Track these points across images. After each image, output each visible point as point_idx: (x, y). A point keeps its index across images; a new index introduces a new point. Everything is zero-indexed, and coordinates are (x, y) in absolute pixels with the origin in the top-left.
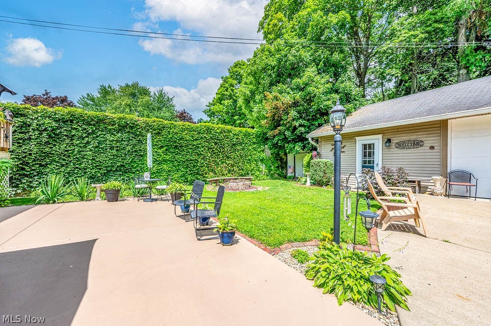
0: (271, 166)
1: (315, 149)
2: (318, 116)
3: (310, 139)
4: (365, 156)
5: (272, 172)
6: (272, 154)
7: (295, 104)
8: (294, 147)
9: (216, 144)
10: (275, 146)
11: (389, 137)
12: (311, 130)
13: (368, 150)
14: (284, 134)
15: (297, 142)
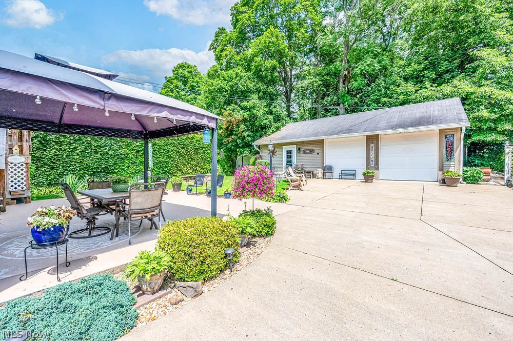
0: (225, 166)
1: (258, 153)
2: (260, 129)
3: (255, 146)
4: (288, 158)
6: (225, 156)
7: (244, 120)
8: (243, 151)
9: (182, 148)
10: (229, 150)
11: (299, 147)
12: (255, 139)
13: (289, 154)
14: (236, 141)
15: (246, 147)
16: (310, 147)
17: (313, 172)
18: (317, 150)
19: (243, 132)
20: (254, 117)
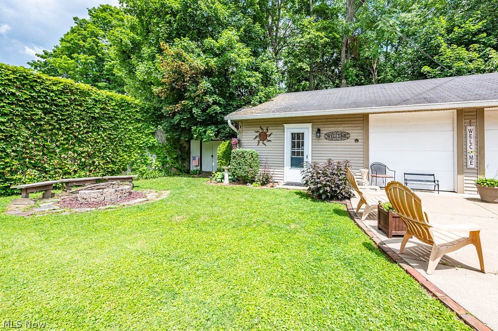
0: (166, 157)
3: (229, 122)
4: (293, 146)
5: (168, 166)
6: (167, 139)
7: (208, 73)
8: (205, 132)
10: (175, 128)
11: (319, 127)
12: (227, 111)
14: (191, 112)
15: (209, 125)
16: (340, 129)
18: (355, 133)
19: (205, 94)
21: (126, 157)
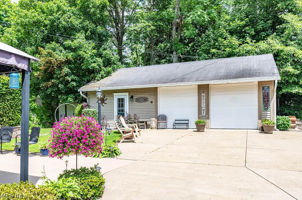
0: (43, 116)
1: (85, 100)
2: (87, 73)
3: (81, 93)
4: (119, 106)
5: (44, 121)
6: (43, 104)
7: (68, 62)
8: (67, 98)
10: (48, 96)
11: (132, 94)
12: (81, 85)
13: (121, 102)
14: (57, 86)
15: (70, 94)
16: (144, 95)
17: (146, 122)
18: (151, 98)
19: (66, 75)
20: (81, 59)
21: (19, 116)
